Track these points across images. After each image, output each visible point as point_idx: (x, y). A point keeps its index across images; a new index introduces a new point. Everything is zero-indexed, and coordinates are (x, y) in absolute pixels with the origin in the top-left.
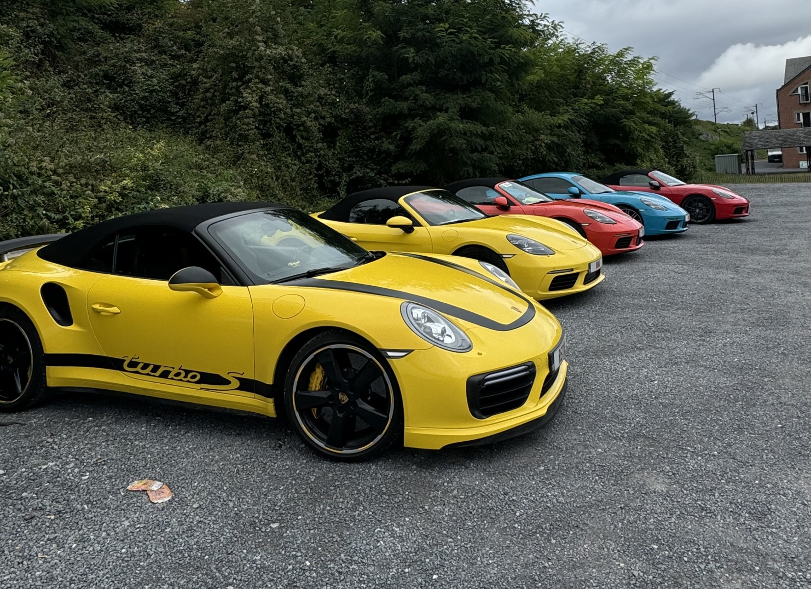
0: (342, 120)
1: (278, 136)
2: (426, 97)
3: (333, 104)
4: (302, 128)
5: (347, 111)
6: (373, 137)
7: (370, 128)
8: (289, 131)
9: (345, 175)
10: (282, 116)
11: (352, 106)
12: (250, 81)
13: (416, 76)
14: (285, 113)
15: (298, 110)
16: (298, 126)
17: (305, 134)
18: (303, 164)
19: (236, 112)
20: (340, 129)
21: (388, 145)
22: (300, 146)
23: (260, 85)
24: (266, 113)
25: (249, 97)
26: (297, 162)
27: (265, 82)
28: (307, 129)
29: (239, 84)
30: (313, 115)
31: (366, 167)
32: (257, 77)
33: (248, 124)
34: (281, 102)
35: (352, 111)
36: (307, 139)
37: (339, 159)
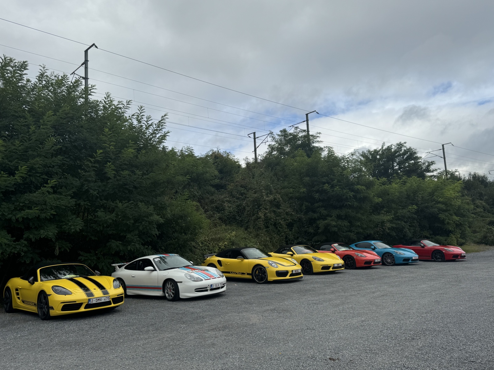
0: (295, 221)
1: (271, 228)
2: (324, 212)
3: (292, 215)
4: (279, 224)
5: (296, 217)
6: (306, 227)
7: (305, 223)
8: (275, 225)
9: (295, 241)
10: (272, 220)
11: (298, 215)
12: (261, 209)
13: (320, 204)
14: (273, 219)
15: (278, 218)
16: (278, 223)
17: (281, 226)
18: (280, 237)
19: (257, 219)
20: (294, 224)
21: (311, 230)
22: (279, 231)
23: (265, 210)
24: (267, 220)
25: (261, 215)
26: (278, 236)
27: (266, 209)
28: (281, 225)
29: (258, 210)
30: (283, 220)
31: (303, 238)
32: (264, 207)
33: (261, 223)
34: (273, 215)
35: (298, 218)
36: (281, 228)
37: (294, 235)
